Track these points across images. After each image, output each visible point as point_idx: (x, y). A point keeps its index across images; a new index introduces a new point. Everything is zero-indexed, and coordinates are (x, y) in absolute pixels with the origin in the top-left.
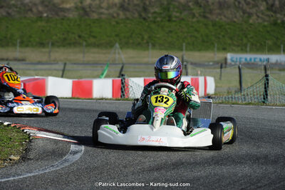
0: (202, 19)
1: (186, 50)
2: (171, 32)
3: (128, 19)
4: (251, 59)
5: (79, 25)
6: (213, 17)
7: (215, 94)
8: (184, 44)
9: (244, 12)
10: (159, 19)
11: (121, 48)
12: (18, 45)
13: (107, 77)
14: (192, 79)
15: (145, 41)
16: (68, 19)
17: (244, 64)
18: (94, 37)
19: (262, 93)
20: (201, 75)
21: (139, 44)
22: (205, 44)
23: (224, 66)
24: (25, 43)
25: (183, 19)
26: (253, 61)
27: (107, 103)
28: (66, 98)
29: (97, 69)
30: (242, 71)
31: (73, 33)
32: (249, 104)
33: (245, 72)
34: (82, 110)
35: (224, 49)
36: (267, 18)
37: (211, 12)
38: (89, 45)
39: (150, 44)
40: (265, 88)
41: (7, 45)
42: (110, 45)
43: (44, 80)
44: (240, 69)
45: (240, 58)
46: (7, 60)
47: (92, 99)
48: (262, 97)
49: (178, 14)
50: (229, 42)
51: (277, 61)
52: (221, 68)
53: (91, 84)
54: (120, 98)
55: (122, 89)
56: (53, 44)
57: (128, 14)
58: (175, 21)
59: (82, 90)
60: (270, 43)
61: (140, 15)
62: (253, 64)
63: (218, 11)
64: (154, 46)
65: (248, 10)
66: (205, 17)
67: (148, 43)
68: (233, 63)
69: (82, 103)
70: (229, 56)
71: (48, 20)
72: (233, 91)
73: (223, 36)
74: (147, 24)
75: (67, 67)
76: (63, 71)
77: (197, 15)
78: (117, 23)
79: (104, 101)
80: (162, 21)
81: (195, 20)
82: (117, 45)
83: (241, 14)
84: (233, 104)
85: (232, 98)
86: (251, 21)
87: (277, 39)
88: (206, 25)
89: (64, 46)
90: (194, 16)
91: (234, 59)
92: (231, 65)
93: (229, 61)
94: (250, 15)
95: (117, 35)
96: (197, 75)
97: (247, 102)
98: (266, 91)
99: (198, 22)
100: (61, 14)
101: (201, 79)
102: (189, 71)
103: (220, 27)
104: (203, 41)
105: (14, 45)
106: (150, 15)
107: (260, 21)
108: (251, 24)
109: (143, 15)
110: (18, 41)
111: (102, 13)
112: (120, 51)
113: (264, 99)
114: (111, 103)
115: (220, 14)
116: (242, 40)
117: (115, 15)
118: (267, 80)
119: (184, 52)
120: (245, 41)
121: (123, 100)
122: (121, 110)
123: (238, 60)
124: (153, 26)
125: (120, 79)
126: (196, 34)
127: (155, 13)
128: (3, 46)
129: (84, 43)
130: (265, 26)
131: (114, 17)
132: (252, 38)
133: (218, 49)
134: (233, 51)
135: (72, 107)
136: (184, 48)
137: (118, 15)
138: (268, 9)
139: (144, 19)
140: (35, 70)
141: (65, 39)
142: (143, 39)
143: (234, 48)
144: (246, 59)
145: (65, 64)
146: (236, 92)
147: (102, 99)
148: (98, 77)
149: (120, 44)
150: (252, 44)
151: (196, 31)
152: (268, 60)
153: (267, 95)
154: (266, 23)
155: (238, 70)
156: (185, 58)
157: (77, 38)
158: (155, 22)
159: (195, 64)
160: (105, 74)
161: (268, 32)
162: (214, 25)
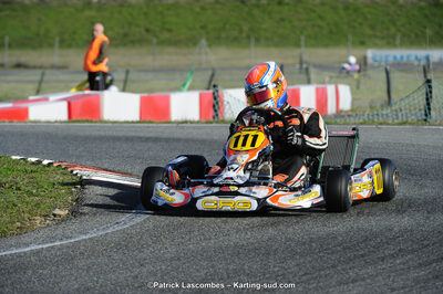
1: (306, 46)
2: (282, 20)
3: (218, 2)
4: (402, 57)
5: (146, 14)
7: (352, 110)
8: (303, 38)
11: (210, 46)
12: (57, 44)
13: (191, 88)
14: (317, 90)
15: (244, 35)
16: (130, 6)
17: (393, 65)
18: (170, 31)
19: (422, 107)
20: (330, 83)
21: (235, 39)
22: (334, 36)
24: (66, 43)
26: (405, 59)
27: (194, 128)
28: (133, 122)
29: (176, 77)
30: (392, 76)
31: (137, 26)
32: (404, 123)
33: (396, 77)
34: (156, 140)
35: (362, 43)
38: (162, 43)
39: (253, 40)
40: (427, 99)
41: (40, 46)
42: (192, 42)
43: (98, 96)
44: (387, 73)
45: (387, 56)
46: (41, 67)
47: (170, 122)
48: (423, 112)
50: (369, 32)
51: (441, 59)
53: (167, 100)
54: (211, 119)
55: (214, 106)
58: (288, 4)
59: (155, 109)
60: (429, 32)
62: (405, 64)
64: (257, 40)
67: (248, 37)
68: (376, 64)
69: (156, 129)
70: (370, 53)
71: (100, 7)
72: (378, 105)
73: (361, 24)
74: (246, 9)
75: (131, 76)
76: (125, 82)
78: (203, 8)
79: (189, 125)
80: (269, 4)
82: (204, 42)
84: (381, 124)
85: (378, 115)
87: (440, 26)
88: (334, 8)
89: (125, 45)
91: (378, 58)
92: (373, 67)
93: (370, 61)
95: (202, 28)
96: (324, 83)
97: (400, 120)
98: (428, 104)
99: (323, 4)
101: (331, 89)
102: (313, 76)
103: (356, 10)
104: (331, 32)
105: (51, 46)
108: (401, 6)
110: (57, 39)
112: (208, 50)
113: (426, 115)
114: (199, 128)
116: (388, 29)
118: (430, 87)
119: (303, 49)
120: (393, 30)
121: (217, 122)
122: (215, 138)
123: (384, 59)
124: (256, 12)
125: (211, 91)
126: (320, 22)
128: (34, 48)
129: (155, 40)
130: (421, 9)
132: (403, 26)
133: (354, 44)
134: (375, 46)
135: (142, 135)
136: (302, 43)
141: (126, 35)
142: (241, 31)
143: (377, 41)
144: (395, 57)
145: (127, 72)
146: (382, 106)
147: (186, 122)
148: (177, 89)
149: (208, 39)
150: (404, 35)
151: (321, 17)
152: (427, 58)
153: (429, 109)
154: (423, 4)
155: (384, 74)
156: (305, 58)
157: (144, 32)
158: (258, 6)
159: (321, 67)
160: (188, 84)
161: (426, 16)
162: (346, 8)
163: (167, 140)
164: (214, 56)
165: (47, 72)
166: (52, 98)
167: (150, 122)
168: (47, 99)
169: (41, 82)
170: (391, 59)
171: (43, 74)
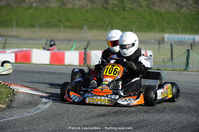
0: (147, 9)
2: (124, 18)
3: (93, 8)
4: (181, 39)
5: (59, 13)
6: (155, 8)
8: (134, 27)
9: (178, 5)
10: (116, 9)
11: (89, 29)
12: (15, 25)
13: (76, 49)
15: (106, 25)
16: (51, 8)
17: (174, 42)
18: (70, 21)
19: (185, 63)
20: (143, 49)
21: (101, 27)
22: (149, 27)
23: (161, 43)
24: (18, 25)
25: (133, 9)
26: (183, 40)
28: (44, 64)
29: (69, 44)
30: (173, 47)
31: (54, 18)
32: (175, 70)
33: (175, 48)
34: (54, 73)
35: (163, 31)
36: (193, 9)
37: (154, 4)
38: (66, 27)
40: (187, 59)
41: (7, 26)
42: (80, 27)
43: (30, 51)
44: (171, 45)
45: (174, 38)
46: (7, 36)
47: (64, 65)
49: (130, 6)
50: (166, 25)
52: (159, 44)
53: (63, 54)
54: (83, 65)
55: (84, 58)
56: (40, 26)
57: (94, 5)
58: (127, 11)
59: (57, 59)
60: (195, 27)
61: (103, 6)
63: (158, 4)
64: (112, 27)
65: (180, 3)
66: (149, 8)
67: (108, 26)
70: (166, 36)
71: (37, 8)
72: (166, 61)
73: (163, 22)
74: (107, 12)
77: (144, 6)
78: (86, 11)
80: (118, 10)
81: (142, 10)
82: (86, 27)
83: (175, 6)
85: (163, 66)
86: (182, 11)
88: (150, 13)
90: (141, 7)
91: (170, 38)
92: (167, 42)
93: (166, 39)
94: (181, 7)
95: (86, 20)
98: (188, 61)
99: (144, 11)
100: (46, 4)
103: (161, 15)
104: (148, 25)
105: (12, 26)
106: (110, 6)
107: (189, 11)
108: (182, 14)
109: (105, 6)
110: (15, 23)
111: (75, 4)
112: (88, 31)
113: (186, 67)
115: (160, 6)
116: (175, 24)
117: (85, 5)
118: (189, 53)
120: (178, 25)
124: (112, 14)
126: (142, 20)
127: (113, 4)
128: (4, 27)
129: (62, 26)
130: (192, 15)
131: (83, 7)
132: (183, 23)
133: (159, 31)
134: (169, 32)
135: (47, 71)
137: (87, 5)
138: (195, 3)
139: (106, 9)
140: (26, 44)
141: (49, 22)
142: (104, 23)
143: (170, 30)
144: (178, 39)
145: (47, 40)
146: (168, 61)
147: (69, 65)
148: (69, 49)
149: (88, 26)
151: (144, 18)
152: (194, 39)
153: (188, 64)
154: (193, 13)
157: (57, 21)
158: (113, 11)
160: (74, 47)
161: (194, 19)
162: (156, 14)
163: (59, 74)
164: (91, 34)
165: (8, 39)
166: (8, 51)
167: (53, 65)
168: (5, 52)
169: (5, 43)
170: (176, 39)
171: (6, 40)
